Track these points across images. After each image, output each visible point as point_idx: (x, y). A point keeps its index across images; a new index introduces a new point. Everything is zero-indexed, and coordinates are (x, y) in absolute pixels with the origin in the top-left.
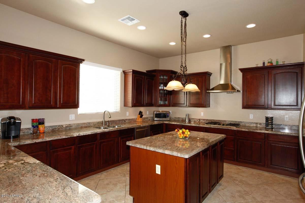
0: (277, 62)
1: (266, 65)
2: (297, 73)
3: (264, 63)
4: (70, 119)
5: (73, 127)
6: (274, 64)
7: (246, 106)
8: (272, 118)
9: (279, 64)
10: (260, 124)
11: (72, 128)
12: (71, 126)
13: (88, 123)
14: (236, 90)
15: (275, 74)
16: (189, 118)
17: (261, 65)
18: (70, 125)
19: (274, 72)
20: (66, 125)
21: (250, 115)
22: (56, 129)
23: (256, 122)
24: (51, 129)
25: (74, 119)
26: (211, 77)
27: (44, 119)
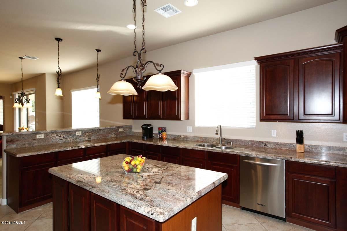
4: (188, 131)
5: (190, 139)
11: (188, 140)
12: (188, 138)
13: (204, 137)
18: (187, 136)
20: (184, 136)
22: (176, 138)
24: (173, 137)
25: (191, 131)
27: (166, 128)
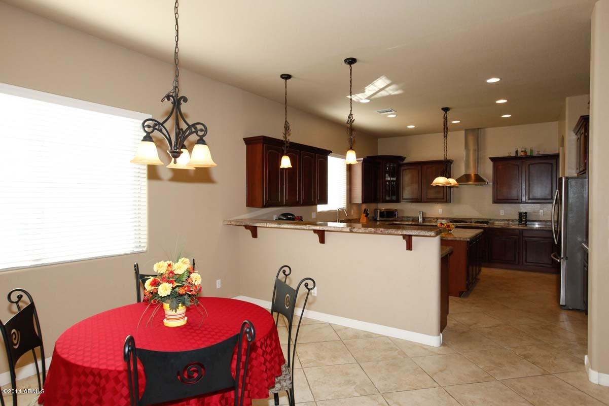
0: (532, 151)
1: (519, 155)
2: (551, 164)
3: (517, 152)
6: (529, 154)
7: (497, 200)
8: (526, 213)
9: (533, 154)
10: (513, 221)
14: (485, 182)
15: (529, 165)
16: (423, 217)
17: (513, 154)
19: (528, 162)
21: (501, 211)
23: (508, 219)
26: (452, 165)
